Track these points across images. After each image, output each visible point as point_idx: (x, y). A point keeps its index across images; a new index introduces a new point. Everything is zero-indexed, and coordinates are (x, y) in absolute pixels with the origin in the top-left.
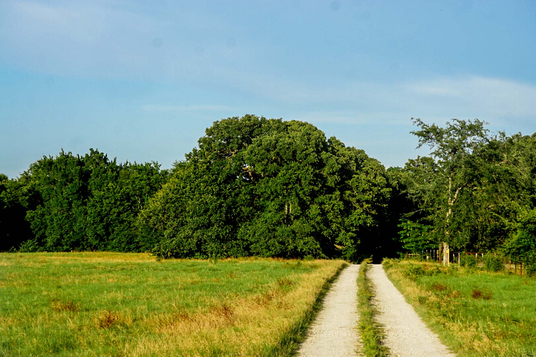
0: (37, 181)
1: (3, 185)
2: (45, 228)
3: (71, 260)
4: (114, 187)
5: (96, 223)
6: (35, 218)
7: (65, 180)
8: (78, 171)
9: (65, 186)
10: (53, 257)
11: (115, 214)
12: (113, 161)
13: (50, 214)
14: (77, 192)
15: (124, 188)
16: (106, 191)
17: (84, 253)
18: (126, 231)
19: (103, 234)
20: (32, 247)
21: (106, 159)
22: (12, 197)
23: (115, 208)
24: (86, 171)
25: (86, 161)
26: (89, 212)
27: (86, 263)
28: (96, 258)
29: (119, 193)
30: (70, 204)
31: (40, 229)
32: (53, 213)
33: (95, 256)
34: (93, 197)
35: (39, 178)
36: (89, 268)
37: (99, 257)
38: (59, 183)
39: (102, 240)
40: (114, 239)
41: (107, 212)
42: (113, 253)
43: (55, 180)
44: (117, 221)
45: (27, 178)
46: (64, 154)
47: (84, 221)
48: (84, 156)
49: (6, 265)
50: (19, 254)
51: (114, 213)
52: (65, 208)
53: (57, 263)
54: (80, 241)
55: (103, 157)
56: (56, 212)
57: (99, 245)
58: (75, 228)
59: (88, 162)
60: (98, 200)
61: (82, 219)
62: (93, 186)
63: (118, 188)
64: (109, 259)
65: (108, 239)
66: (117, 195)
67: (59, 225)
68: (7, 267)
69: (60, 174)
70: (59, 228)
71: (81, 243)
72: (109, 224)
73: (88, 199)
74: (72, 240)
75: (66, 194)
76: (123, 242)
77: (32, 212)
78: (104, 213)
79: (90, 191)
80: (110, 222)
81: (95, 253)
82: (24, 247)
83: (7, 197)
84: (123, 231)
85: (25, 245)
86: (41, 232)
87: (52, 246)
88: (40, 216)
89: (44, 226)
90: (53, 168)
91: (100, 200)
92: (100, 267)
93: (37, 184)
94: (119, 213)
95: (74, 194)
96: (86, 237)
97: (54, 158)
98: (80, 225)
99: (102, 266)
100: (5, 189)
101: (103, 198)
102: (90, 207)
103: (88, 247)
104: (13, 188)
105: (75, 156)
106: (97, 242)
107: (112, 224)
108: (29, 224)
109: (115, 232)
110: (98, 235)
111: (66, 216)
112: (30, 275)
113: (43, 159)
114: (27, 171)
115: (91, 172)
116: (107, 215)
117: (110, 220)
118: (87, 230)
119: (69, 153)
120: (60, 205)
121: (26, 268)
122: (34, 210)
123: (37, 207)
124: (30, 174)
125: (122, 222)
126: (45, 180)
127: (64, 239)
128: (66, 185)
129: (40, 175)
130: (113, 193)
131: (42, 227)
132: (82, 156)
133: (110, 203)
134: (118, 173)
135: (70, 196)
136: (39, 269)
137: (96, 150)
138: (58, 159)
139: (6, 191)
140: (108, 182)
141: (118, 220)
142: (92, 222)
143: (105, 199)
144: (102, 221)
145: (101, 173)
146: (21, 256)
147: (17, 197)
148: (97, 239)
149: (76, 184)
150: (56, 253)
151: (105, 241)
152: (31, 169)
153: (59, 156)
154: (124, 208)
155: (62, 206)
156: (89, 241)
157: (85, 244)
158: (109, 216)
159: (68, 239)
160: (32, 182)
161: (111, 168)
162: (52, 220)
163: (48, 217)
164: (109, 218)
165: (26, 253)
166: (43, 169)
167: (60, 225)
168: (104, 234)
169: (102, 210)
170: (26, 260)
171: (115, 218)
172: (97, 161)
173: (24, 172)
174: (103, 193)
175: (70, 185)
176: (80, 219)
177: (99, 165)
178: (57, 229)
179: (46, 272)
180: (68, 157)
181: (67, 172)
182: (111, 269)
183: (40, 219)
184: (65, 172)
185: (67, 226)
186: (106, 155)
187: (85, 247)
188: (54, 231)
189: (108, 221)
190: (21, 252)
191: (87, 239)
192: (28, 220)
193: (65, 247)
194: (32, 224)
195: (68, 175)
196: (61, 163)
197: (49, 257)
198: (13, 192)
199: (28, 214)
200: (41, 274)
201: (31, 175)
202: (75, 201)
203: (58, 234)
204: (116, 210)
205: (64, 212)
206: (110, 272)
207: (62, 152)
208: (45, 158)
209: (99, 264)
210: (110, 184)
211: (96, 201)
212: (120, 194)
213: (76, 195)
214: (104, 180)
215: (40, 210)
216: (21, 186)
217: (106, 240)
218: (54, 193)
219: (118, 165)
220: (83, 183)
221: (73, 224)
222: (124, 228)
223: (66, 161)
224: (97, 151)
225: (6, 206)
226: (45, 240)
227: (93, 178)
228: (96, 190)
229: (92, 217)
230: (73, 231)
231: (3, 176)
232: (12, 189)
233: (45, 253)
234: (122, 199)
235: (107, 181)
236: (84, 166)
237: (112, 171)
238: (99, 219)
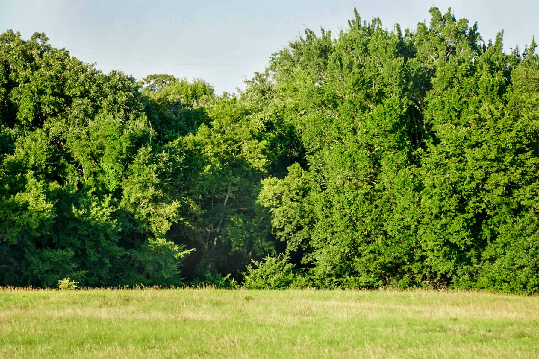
0: (290, 100)
1: (202, 109)
2: (312, 224)
3: (379, 309)
4: (497, 114)
5: (445, 212)
6: (284, 198)
7: (361, 95)
8: (397, 70)
9: (363, 112)
10: (332, 303)
11: (500, 190)
12: (494, 43)
13: (323, 188)
14: (396, 127)
15: (525, 116)
16: (474, 126)
17: (414, 294)
18: (529, 236)
19: (465, 244)
20: (276, 277)
21: (473, 36)
22: (225, 140)
23: (498, 171)
24: (419, 70)
25: (420, 43)
26: (427, 182)
27: (418, 317)
28: (448, 308)
29: (510, 131)
30: (376, 161)
31: (299, 228)
32: (330, 186)
33: (444, 301)
34: (437, 142)
35: (296, 90)
36: (426, 331)
37: (455, 304)
38: (346, 103)
39: (462, 259)
40: (495, 259)
41: (478, 184)
42: (495, 296)
43: (335, 96)
44: (504, 209)
45: (263, 92)
46: (359, 26)
47: (413, 207)
48: (414, 29)
49: (209, 318)
50: (242, 292)
51: (497, 185)
52: (363, 172)
53: (343, 316)
54: (404, 263)
55: (467, 32)
56: (339, 182)
57: (454, 272)
58: (389, 227)
59: (426, 44)
60: (451, 151)
61: (408, 202)
62: (439, 112)
63: (506, 116)
64: (484, 310)
65: (478, 257)
66: (503, 135)
67: (345, 219)
68: (211, 322)
69: (350, 80)
70: (347, 227)
71: (405, 268)
72: (481, 217)
73: (425, 148)
74: (381, 259)
75: (367, 133)
76: (522, 267)
77: (276, 183)
78: (467, 187)
79: (429, 126)
80: (483, 210)
81: (442, 293)
82: (255, 276)
83: (212, 143)
84: (520, 235)
85: (259, 272)
86: (300, 236)
87: (329, 275)
88: (297, 194)
89: (307, 221)
90: (330, 62)
91: (458, 151)
92: (457, 327)
93: (288, 107)
94: (510, 188)
95: (386, 133)
96: (419, 251)
97: (335, 37)
98: (403, 219)
99: (463, 326)
100: (208, 122)
101: (466, 145)
102: (429, 169)
103: (424, 278)
104: (228, 118)
105: (389, 31)
106: (450, 265)
107: (490, 217)
108: (268, 215)
109: (498, 240)
110: (454, 246)
111: (367, 194)
112: (271, 343)
113: (305, 38)
114: (262, 71)
115: (432, 72)
116: (477, 190)
117: (484, 206)
118: (421, 231)
119: (374, 21)
120: (349, 164)
121: (260, 325)
122: (282, 177)
123: (290, 169)
124: (270, 79)
125: (518, 211)
126: (310, 95)
127: (359, 256)
128: (364, 109)
129: (298, 82)
130: (492, 131)
131: (301, 222)
132: (407, 31)
133: (484, 158)
134: (507, 74)
135: (376, 140)
136: (293, 328)
137: (447, 11)
138: (343, 37)
139: (210, 126)
140: (480, 101)
141: (508, 204)
142: (435, 211)
143: (472, 147)
144: (461, 208)
145: (459, 75)
146: (248, 299)
147: (236, 142)
148: (450, 259)
149: (391, 106)
150: (338, 292)
151: (471, 264)
152: (273, 68)
153: (347, 29)
154: (523, 174)
155: (354, 167)
156: (428, 260)
157: (416, 271)
158: (482, 194)
159: (372, 256)
160: (276, 100)
161: (488, 61)
162: (329, 204)
163: (318, 196)
164: (481, 201)
165: (261, 292)
166: (304, 67)
167: (350, 219)
168: (469, 243)
169: (462, 178)
170: (261, 308)
171: (498, 200)
172: (450, 41)
173: (254, 76)
174: (464, 130)
175: (376, 110)
176: (403, 202)
177: (454, 52)
178: (342, 228)
179: (312, 336)
180: (370, 32)
181: (368, 75)
182: (488, 334)
183: (297, 201)
184: (362, 74)
185: (368, 220)
186: (475, 26)
187: (418, 278)
188: (333, 233)
189: (478, 207)
190: (250, 288)
191: (422, 258)
192: (266, 205)
193: (364, 279)
194: (277, 214)
195: (370, 82)
196: (353, 49)
197: (321, 302)
198: (228, 130)
199: (266, 188)
200: (299, 341)
201: (274, 82)
202: (390, 154)
203: (345, 243)
204: (503, 179)
205: (359, 184)
206: (484, 340)
207: (355, 18)
208: (310, 35)
209: (455, 320)
210: (486, 106)
211: (447, 153)
212: (513, 134)
213: (391, 137)
214: (468, 96)
215: (298, 177)
216: (247, 113)
217: (473, 260)
218: (334, 133)
219: (509, 53)
220: (411, 102)
221: (385, 216)
222: (523, 229)
223: (365, 44)
224: (449, 14)
225: (208, 167)
226: (310, 259)
227: (438, 90)
228: (446, 122)
229: (436, 198)
230: (385, 233)
231: (200, 86)
232: (224, 121)
233: (311, 291)
234: (518, 146)
235: (476, 98)
236: (413, 57)
237: (492, 71)
238: (454, 201)
